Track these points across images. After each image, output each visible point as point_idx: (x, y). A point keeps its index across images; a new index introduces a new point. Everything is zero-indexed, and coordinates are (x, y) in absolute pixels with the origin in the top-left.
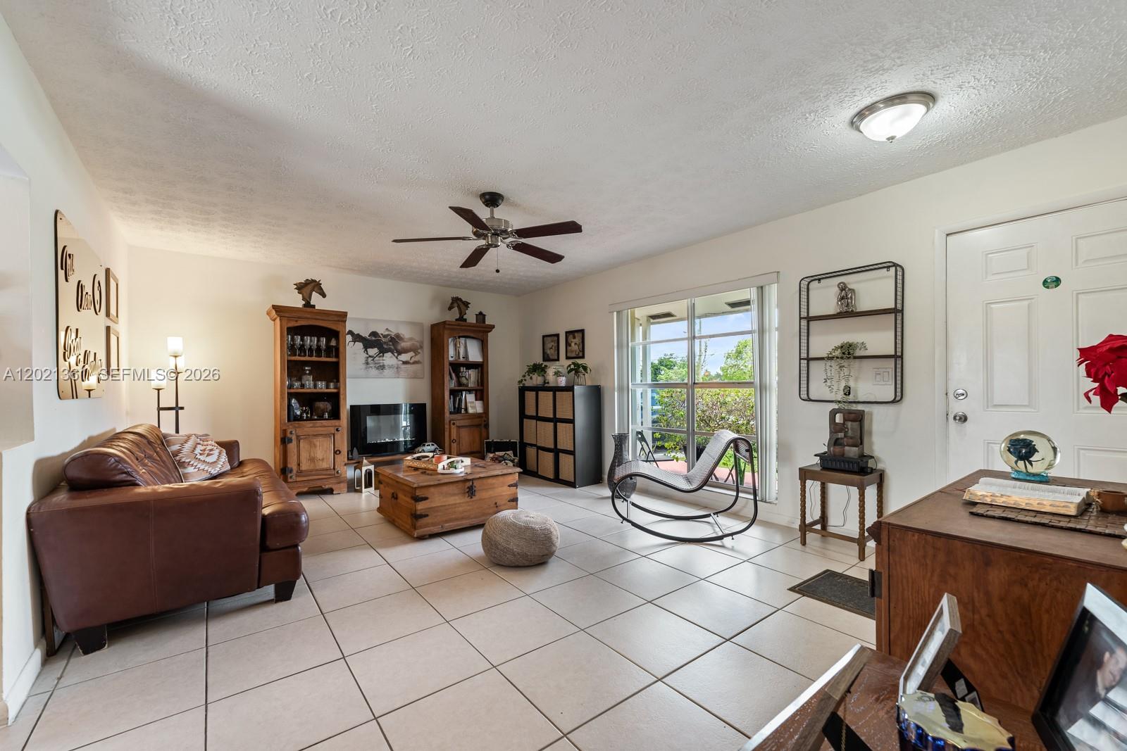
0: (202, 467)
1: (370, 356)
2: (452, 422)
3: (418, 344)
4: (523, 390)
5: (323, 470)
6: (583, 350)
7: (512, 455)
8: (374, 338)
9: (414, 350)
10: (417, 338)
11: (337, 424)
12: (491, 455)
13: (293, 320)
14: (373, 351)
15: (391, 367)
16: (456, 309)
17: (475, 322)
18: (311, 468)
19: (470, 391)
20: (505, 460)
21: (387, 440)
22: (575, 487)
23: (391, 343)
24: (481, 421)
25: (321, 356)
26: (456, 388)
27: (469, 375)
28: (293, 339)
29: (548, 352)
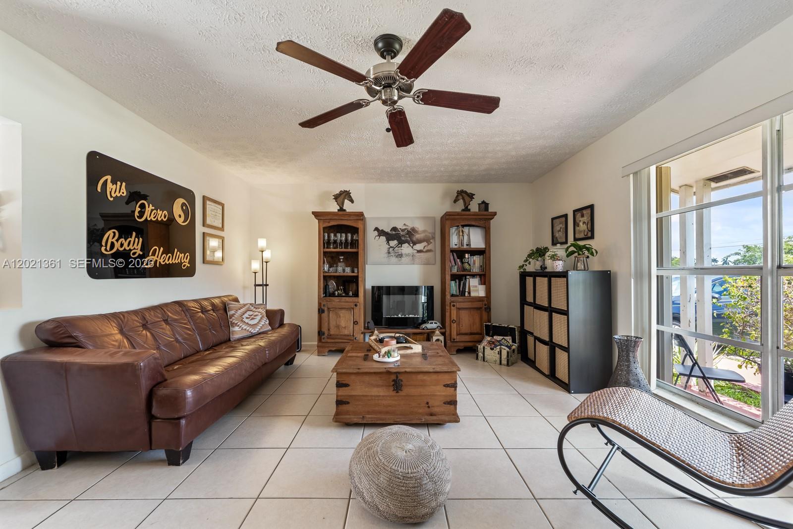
0: (245, 328)
1: (391, 247)
2: (452, 304)
3: (430, 235)
4: (524, 276)
5: (345, 335)
6: (592, 230)
7: (510, 341)
8: (394, 233)
9: (427, 240)
10: (430, 230)
11: (356, 300)
12: (489, 338)
13: (326, 222)
14: (394, 243)
15: (407, 255)
16: (461, 202)
17: (478, 211)
18: (337, 333)
19: (473, 276)
20: (501, 345)
21: (400, 316)
22: (569, 392)
23: (408, 236)
24: (484, 306)
25: (348, 248)
26: (459, 273)
27: (474, 262)
28: (329, 236)
29: (557, 235)
